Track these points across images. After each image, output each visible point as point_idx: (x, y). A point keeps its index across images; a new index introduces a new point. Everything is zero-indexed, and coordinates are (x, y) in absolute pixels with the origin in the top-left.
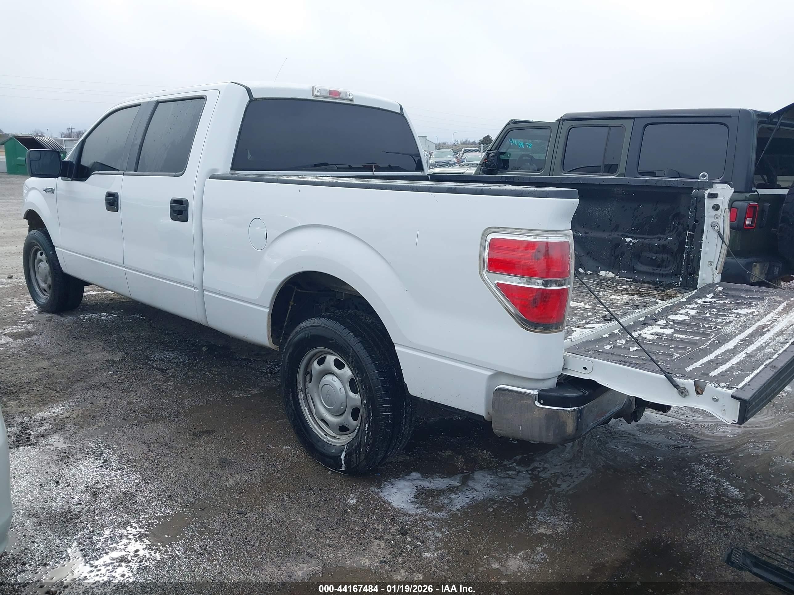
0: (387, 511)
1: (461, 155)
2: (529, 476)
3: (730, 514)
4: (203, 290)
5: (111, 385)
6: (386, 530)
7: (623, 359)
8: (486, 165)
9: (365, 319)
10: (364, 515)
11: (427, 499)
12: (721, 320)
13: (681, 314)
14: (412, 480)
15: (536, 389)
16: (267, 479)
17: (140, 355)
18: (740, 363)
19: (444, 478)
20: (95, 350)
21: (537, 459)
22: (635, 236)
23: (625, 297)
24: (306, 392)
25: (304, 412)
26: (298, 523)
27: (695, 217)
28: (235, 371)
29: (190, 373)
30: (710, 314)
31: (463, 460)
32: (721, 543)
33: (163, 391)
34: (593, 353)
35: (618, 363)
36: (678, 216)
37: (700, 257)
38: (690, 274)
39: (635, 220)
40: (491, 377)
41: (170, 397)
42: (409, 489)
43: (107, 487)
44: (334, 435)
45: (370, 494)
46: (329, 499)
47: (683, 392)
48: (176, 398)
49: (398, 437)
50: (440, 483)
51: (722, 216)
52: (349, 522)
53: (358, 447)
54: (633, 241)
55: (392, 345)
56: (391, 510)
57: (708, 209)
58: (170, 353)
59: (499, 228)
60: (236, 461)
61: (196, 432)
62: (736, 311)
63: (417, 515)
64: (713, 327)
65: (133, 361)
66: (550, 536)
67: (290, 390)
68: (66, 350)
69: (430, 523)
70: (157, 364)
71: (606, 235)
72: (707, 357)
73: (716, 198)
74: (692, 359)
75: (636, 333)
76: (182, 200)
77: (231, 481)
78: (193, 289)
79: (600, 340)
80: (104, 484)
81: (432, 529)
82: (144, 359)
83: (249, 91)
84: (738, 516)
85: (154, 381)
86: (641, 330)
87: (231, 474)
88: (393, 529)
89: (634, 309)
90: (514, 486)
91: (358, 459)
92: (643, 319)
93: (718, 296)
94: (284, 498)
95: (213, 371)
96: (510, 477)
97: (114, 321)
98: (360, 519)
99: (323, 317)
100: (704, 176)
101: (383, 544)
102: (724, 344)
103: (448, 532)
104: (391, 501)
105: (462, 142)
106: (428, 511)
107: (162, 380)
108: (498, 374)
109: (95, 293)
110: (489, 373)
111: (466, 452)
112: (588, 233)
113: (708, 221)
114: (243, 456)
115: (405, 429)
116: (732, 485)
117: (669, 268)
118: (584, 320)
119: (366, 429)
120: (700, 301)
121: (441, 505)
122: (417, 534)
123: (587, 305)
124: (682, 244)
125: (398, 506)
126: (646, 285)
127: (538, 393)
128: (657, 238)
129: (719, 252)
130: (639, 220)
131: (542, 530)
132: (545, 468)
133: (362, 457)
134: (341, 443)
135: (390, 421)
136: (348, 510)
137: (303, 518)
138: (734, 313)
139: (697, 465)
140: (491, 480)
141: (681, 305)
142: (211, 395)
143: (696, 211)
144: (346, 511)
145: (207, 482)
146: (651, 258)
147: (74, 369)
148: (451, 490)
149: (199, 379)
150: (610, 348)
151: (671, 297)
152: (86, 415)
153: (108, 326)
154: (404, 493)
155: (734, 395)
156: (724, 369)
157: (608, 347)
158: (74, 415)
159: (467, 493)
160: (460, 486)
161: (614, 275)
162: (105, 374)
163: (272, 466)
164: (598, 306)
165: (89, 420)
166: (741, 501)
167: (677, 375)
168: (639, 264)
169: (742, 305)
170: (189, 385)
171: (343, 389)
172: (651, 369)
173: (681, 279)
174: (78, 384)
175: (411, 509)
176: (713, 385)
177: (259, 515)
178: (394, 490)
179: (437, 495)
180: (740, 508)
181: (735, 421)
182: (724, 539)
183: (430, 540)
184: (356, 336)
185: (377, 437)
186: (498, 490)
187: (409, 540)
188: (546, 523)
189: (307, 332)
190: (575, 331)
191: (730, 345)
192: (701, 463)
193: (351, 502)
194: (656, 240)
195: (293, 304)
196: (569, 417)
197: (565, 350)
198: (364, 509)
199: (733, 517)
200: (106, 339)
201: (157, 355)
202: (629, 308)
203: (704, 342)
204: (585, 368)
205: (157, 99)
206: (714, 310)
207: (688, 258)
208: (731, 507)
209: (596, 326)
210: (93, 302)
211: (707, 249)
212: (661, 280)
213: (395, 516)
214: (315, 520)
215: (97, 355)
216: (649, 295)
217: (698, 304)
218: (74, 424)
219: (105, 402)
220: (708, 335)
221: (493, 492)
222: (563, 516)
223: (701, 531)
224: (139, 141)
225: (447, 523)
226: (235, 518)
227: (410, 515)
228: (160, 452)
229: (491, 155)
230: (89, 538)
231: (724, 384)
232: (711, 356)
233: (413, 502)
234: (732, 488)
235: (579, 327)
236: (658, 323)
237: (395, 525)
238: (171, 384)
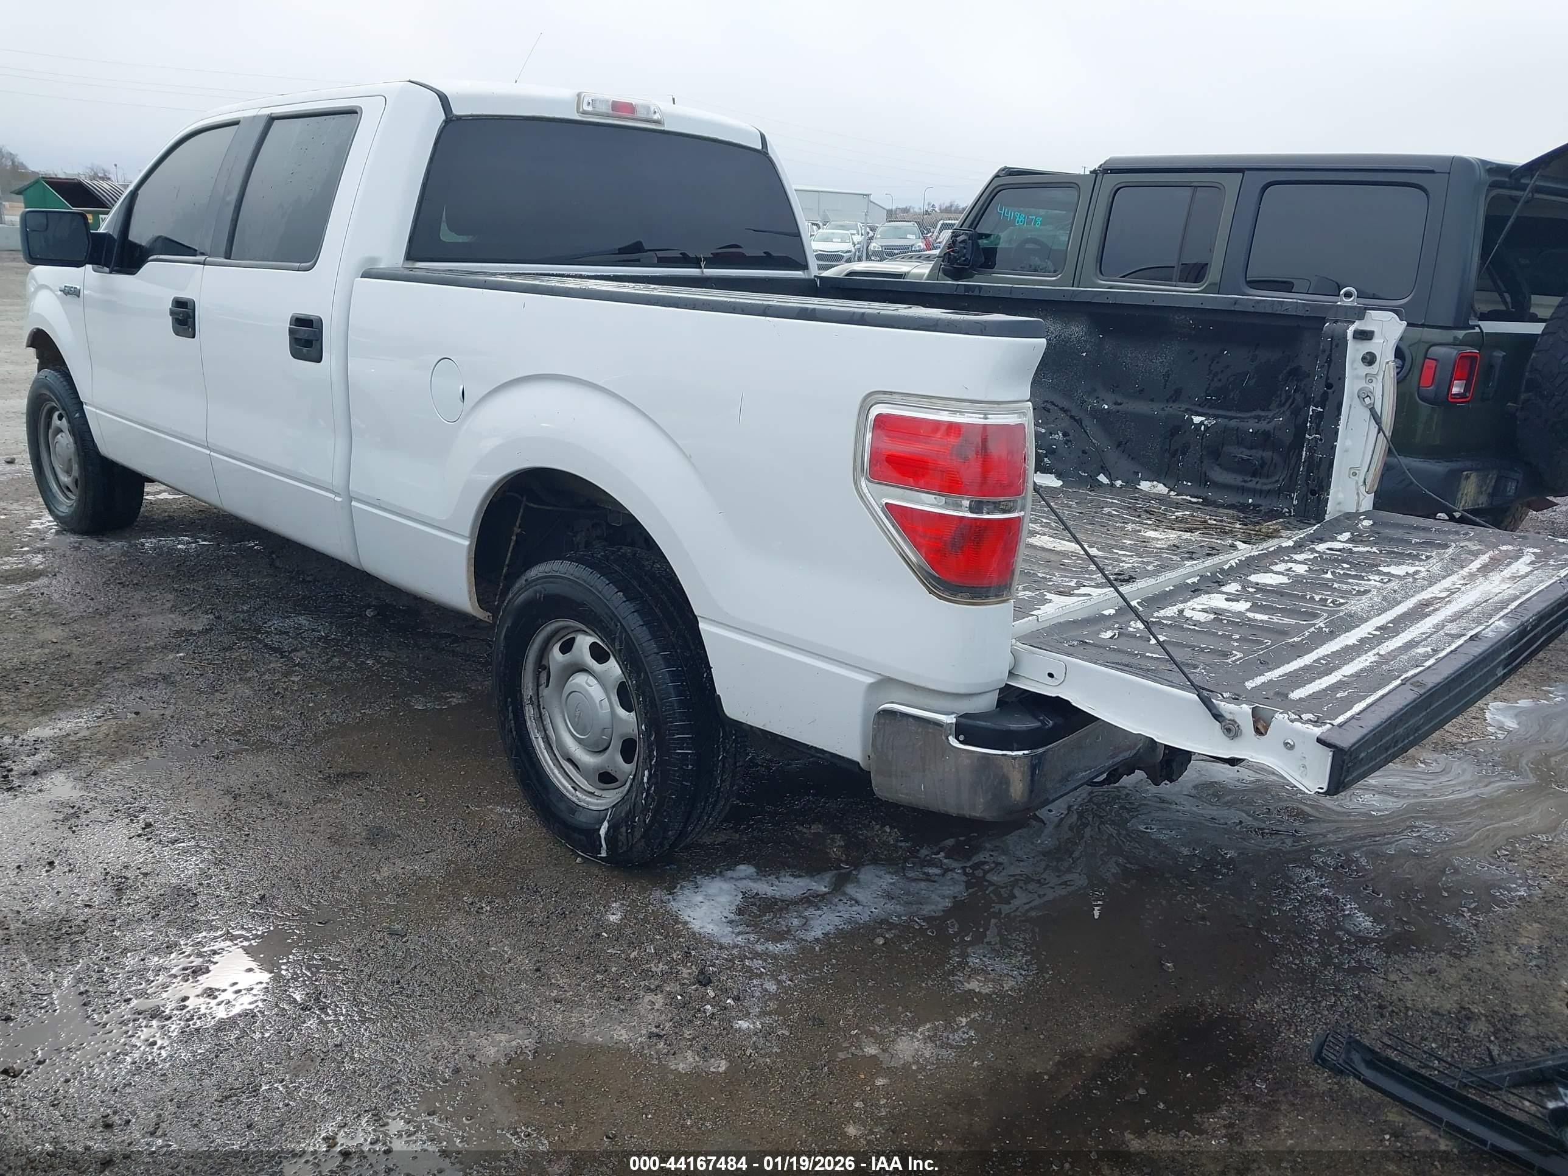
0: (679, 937)
1: (936, 233)
2: (964, 878)
3: (1346, 967)
4: (351, 499)
5: (178, 678)
6: (672, 974)
7: (1126, 659)
8: (949, 258)
9: (652, 567)
10: (633, 943)
11: (760, 916)
12: (1349, 587)
13: (1276, 573)
14: (737, 880)
15: (953, 713)
16: (455, 870)
17: (243, 621)
18: (1357, 675)
19: (800, 876)
20: (157, 610)
21: (988, 845)
22: (1211, 412)
23: (1173, 535)
24: (539, 706)
25: (535, 743)
26: (502, 956)
27: (1328, 378)
28: (423, 658)
29: (336, 660)
30: (1333, 573)
31: (842, 843)
32: (1317, 1021)
33: (279, 693)
34: (1073, 646)
35: (1113, 668)
36: (1296, 374)
37: (1333, 459)
38: (1313, 493)
39: (1213, 380)
40: (872, 686)
41: (291, 705)
42: (728, 896)
43: (145, 875)
44: (591, 789)
45: (650, 904)
46: (571, 912)
47: (1231, 730)
48: (302, 707)
49: (707, 798)
50: (790, 886)
51: (1380, 378)
52: (602, 958)
53: (631, 815)
54: (1206, 423)
55: (694, 621)
56: (687, 936)
57: (1353, 362)
58: (302, 620)
59: (891, 393)
60: (399, 832)
61: (332, 775)
62: (1385, 570)
63: (736, 946)
64: (1329, 601)
65: (229, 633)
66: (988, 996)
67: (509, 700)
68: (101, 608)
69: (758, 963)
70: (275, 640)
71: (1154, 409)
72: (1299, 660)
73: (1371, 339)
74: (1265, 664)
75: (1174, 608)
76: (311, 318)
77: (386, 871)
78: (333, 496)
79: (1097, 620)
80: (139, 868)
81: (760, 976)
82: (250, 629)
83: (444, 99)
84: (1363, 969)
85: (264, 674)
86: (1186, 602)
87: (387, 859)
88: (685, 972)
89: (1183, 559)
90: (933, 896)
91: (630, 836)
92: (1196, 580)
93: (1361, 538)
94: (482, 908)
95: (380, 657)
96: (928, 878)
97: (201, 553)
98: (623, 951)
99: (568, 559)
100: (1348, 295)
101: (660, 1000)
102: (1339, 635)
103: (790, 982)
104: (688, 919)
105: (943, 207)
106: (759, 940)
107: (279, 672)
108: (886, 683)
109: (171, 497)
110: (869, 680)
111: (851, 827)
112: (1121, 404)
113: (1352, 384)
114: (416, 824)
115: (722, 781)
116: (1360, 909)
117: (1274, 480)
118: (1075, 580)
119: (645, 780)
120: (1321, 547)
121: (785, 929)
122: (730, 983)
123: (1095, 549)
124: (1300, 432)
125: (701, 928)
126: (1226, 511)
127: (954, 721)
128: (1255, 417)
129: (1372, 448)
130: (1220, 380)
131: (974, 985)
132: (998, 864)
133: (638, 834)
134: (601, 805)
135: (690, 767)
136: (604, 934)
137: (513, 947)
138: (1380, 573)
139: (1300, 867)
140: (891, 884)
141: (1281, 553)
142: (370, 703)
143: (1329, 366)
144: (599, 935)
145: (339, 872)
146: (1240, 458)
147: (110, 646)
148: (811, 900)
149: (352, 672)
150: (1111, 638)
151: (1269, 536)
152: (123, 736)
153: (188, 563)
154: (716, 904)
155: (1323, 738)
156: (1324, 686)
157: (1109, 634)
158: (100, 736)
159: (840, 907)
160: (828, 893)
161: (1167, 490)
162: (171, 657)
163: (469, 845)
164: (1115, 551)
165: (127, 745)
166: (1373, 940)
167: (1225, 695)
168: (1217, 468)
169: (1399, 558)
170: (331, 683)
171: (606, 702)
172: (1176, 681)
173: (1295, 502)
174: (115, 674)
175: (726, 935)
176: (1286, 716)
177: (429, 938)
178: (699, 898)
179: (781, 910)
180: (1370, 955)
181: (1322, 788)
182: (1326, 1013)
183: (753, 997)
184: (629, 599)
185: (666, 797)
186: (900, 904)
187: (712, 994)
188: (984, 972)
189: (538, 587)
190: (1050, 601)
191: (1351, 638)
192: (1310, 864)
193: (612, 918)
194: (1252, 422)
195: (519, 531)
196: (1014, 767)
197: (1018, 639)
198: (634, 934)
199: (1351, 971)
200: (181, 589)
201: (276, 622)
202: (1174, 558)
203: (1300, 630)
204: (1051, 675)
205: (269, 113)
206: (1345, 566)
207: (1310, 458)
208: (1350, 952)
209: (1095, 592)
210: (166, 514)
211: (1349, 443)
212: (1255, 503)
213: (691, 947)
214: (537, 952)
215: (160, 619)
216: (1224, 532)
217: (1317, 552)
218: (98, 752)
219: (162, 712)
220: (1315, 616)
221: (891, 906)
222: (1019, 959)
223: (1282, 997)
224: (233, 197)
225: (792, 964)
226: (381, 944)
227: (721, 947)
228: (256, 811)
229: (960, 239)
230: (98, 972)
231: (1310, 716)
232: (1308, 659)
233: (731, 922)
234: (1359, 914)
235: (1061, 593)
236: (1224, 589)
237: (689, 964)
238: (296, 679)
